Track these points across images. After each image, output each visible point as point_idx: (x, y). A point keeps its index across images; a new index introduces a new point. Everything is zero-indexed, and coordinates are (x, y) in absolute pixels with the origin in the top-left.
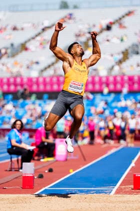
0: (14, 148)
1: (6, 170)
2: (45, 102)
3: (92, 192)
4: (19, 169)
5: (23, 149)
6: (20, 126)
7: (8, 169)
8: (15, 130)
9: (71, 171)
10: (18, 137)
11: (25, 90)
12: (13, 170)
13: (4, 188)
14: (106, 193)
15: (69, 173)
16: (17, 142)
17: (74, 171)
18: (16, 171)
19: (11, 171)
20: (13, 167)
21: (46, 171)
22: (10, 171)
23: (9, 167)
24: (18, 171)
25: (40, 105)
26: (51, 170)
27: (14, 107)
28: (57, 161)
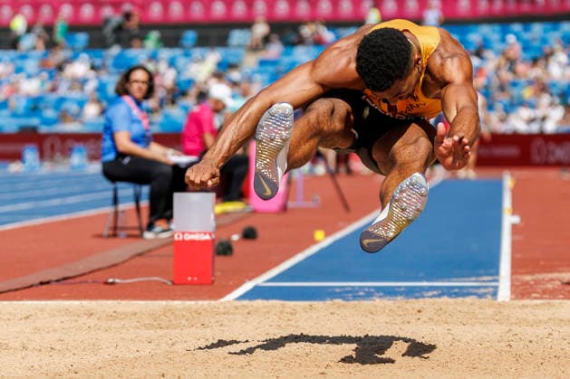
0: (127, 160)
1: (100, 236)
2: (187, 55)
3: (430, 294)
4: (141, 229)
5: (154, 163)
6: (144, 87)
7: (106, 232)
8: (127, 99)
9: (319, 235)
10: (139, 122)
11: (128, 16)
12: (122, 233)
13: (106, 283)
14: (480, 296)
15: (314, 242)
16: (135, 140)
17: (328, 234)
18: (129, 236)
19: (115, 235)
20: (120, 224)
21: (235, 237)
22: (109, 236)
23: (110, 222)
24: (140, 236)
25: (172, 64)
26: (249, 234)
27: (93, 68)
28: (255, 212)
